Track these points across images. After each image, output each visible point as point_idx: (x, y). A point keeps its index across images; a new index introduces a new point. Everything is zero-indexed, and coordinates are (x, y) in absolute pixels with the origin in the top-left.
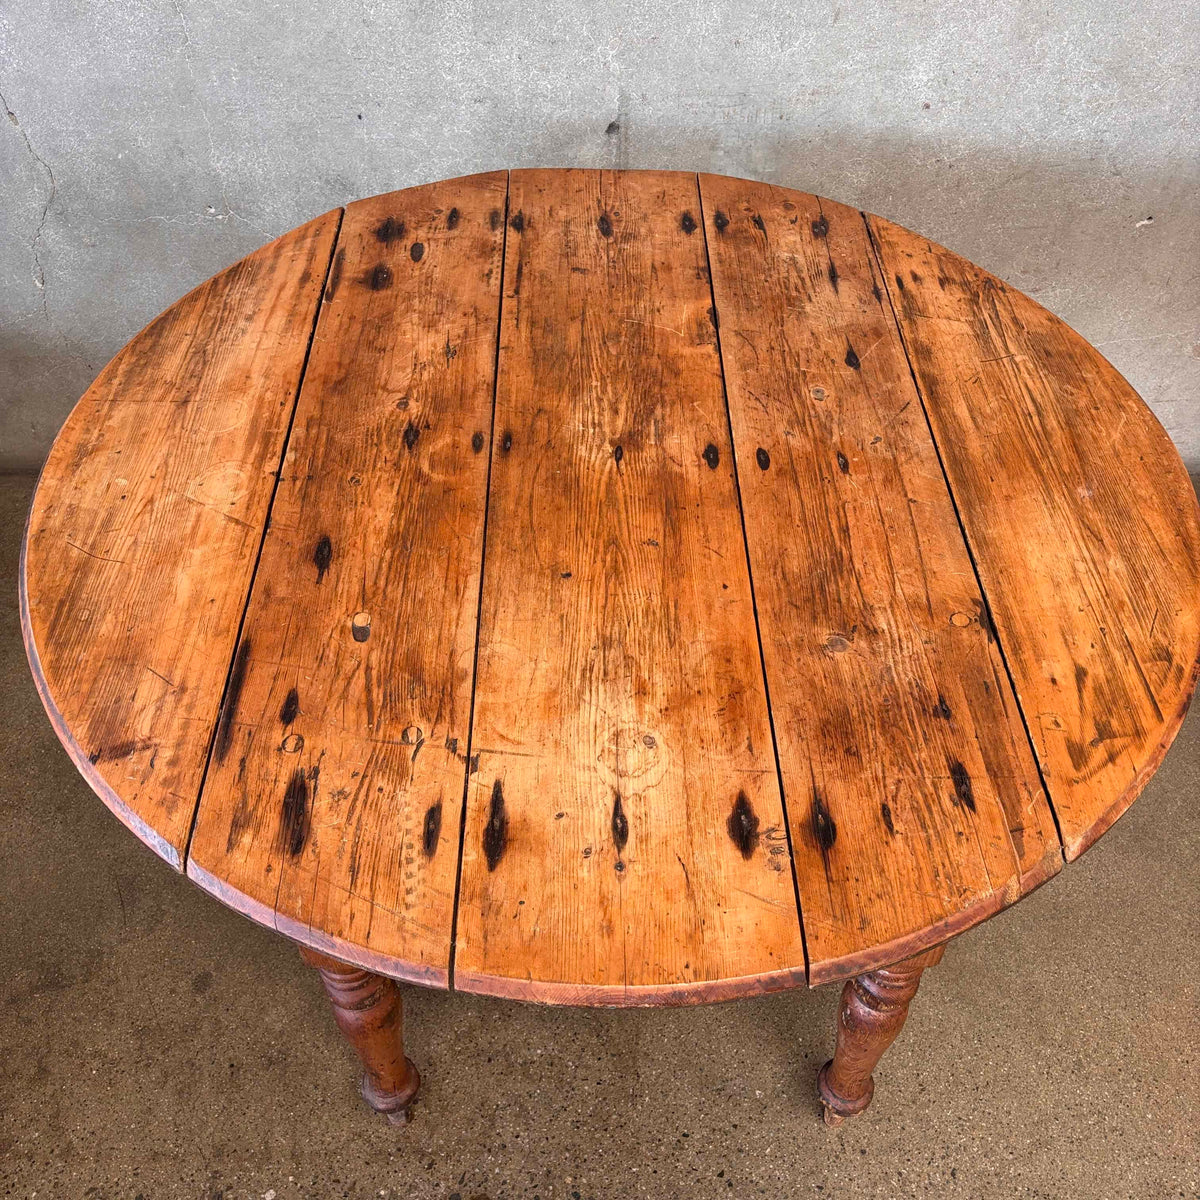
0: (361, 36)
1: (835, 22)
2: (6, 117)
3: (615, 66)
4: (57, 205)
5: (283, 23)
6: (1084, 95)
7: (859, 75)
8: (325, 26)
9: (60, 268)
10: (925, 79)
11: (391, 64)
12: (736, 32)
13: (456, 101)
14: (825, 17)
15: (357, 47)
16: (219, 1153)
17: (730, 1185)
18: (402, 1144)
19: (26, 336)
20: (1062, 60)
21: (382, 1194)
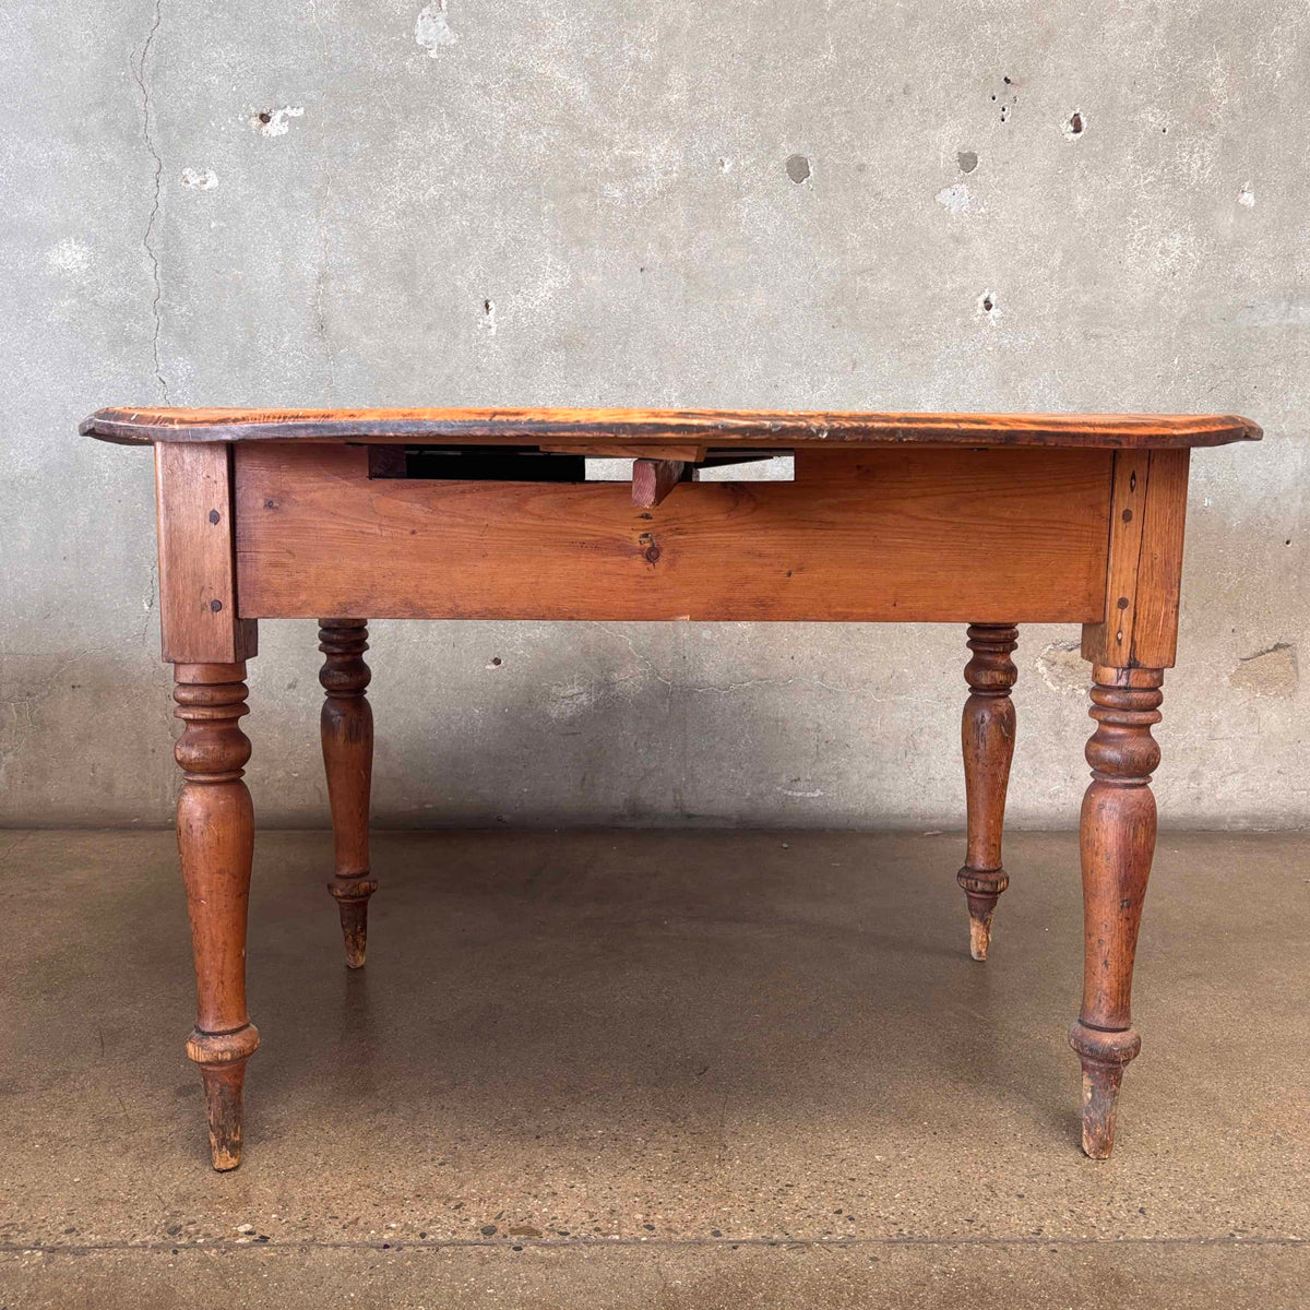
0: (473, 380)
1: (853, 369)
5: (413, 369)
8: (446, 371)
12: (775, 377)
14: (846, 365)
15: (469, 389)
16: (183, 1199)
17: (851, 1219)
18: (423, 1192)
19: (118, 662)
20: (1041, 401)
21: (393, 1225)
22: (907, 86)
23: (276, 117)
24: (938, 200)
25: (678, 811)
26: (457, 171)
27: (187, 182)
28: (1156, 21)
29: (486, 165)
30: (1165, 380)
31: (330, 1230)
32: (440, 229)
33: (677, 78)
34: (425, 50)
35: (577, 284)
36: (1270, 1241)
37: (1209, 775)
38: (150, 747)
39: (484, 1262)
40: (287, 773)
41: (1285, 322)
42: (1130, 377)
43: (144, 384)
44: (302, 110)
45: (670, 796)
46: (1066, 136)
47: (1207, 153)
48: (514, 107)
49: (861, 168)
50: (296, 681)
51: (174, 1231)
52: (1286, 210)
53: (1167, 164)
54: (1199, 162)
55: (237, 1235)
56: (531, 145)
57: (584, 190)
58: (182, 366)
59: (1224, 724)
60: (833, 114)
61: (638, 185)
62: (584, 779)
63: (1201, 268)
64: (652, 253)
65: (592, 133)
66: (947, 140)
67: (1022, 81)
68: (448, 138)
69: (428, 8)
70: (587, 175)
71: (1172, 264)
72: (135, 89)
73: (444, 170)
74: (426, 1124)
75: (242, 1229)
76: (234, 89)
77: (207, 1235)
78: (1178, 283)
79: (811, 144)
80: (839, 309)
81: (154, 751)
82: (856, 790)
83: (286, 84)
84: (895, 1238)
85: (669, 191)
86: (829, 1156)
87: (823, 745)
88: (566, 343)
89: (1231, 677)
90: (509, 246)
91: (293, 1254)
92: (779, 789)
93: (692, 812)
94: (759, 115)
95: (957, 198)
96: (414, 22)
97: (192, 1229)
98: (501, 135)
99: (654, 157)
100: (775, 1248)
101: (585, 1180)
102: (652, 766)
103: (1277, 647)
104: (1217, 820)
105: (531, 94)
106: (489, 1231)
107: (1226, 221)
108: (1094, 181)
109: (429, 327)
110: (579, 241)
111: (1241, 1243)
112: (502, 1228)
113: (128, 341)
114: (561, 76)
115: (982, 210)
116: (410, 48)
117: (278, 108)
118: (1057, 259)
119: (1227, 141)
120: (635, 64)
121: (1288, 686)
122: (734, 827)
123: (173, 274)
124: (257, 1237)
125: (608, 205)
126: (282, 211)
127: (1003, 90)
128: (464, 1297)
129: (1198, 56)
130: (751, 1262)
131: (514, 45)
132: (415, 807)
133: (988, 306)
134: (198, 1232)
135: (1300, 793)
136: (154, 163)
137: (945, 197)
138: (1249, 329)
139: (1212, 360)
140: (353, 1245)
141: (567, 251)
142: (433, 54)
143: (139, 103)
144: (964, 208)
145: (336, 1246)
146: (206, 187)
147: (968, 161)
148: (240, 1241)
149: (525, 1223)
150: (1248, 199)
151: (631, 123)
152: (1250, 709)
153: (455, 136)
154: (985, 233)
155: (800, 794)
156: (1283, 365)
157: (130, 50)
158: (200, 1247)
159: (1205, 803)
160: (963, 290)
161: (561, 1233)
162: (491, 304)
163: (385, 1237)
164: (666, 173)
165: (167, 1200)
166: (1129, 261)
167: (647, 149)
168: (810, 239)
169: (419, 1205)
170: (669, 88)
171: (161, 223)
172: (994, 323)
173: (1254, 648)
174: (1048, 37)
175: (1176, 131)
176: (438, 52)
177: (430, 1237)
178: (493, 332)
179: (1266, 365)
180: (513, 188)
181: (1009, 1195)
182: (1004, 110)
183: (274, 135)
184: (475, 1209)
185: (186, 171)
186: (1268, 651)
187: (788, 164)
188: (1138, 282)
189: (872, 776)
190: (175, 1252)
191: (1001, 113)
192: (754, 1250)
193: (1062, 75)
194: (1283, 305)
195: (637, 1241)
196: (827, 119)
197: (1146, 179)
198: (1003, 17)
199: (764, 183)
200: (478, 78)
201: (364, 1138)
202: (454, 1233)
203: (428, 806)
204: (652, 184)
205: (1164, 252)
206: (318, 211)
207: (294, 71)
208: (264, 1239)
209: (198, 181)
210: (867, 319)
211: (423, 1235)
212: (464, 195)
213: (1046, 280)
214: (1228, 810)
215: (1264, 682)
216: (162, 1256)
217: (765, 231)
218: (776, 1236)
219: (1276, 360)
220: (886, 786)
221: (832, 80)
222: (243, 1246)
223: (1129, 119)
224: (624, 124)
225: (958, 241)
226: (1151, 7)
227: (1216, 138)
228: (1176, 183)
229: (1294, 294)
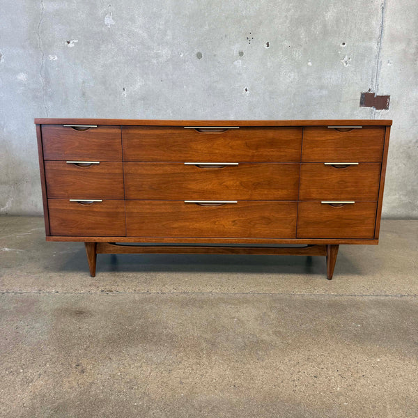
22: (226, 35)
23: (71, 42)
24: (234, 64)
26: (116, 56)
27: (50, 58)
28: (287, 19)
30: (289, 109)
31: (71, 291)
32: (112, 70)
33: (169, 32)
34: (107, 26)
35: (146, 84)
39: (100, 296)
41: (319, 94)
42: (281, 108)
43: (41, 108)
44: (77, 41)
46: (265, 47)
47: (300, 52)
49: (215, 55)
51: (40, 290)
52: (319, 67)
53: (290, 55)
54: (298, 54)
56: (134, 49)
57: (147, 61)
58: (50, 104)
61: (160, 59)
63: (298, 81)
64: (164, 77)
65: (148, 46)
66: (236, 49)
67: (254, 33)
68: (113, 47)
69: (108, 15)
70: (148, 57)
71: (292, 80)
72: (37, 35)
75: (53, 290)
76: (61, 35)
77: (46, 291)
78: (293, 85)
79: (203, 49)
80: (210, 91)
83: (73, 34)
84: (182, 292)
85: (168, 61)
88: (143, 99)
90: (129, 75)
91: (63, 294)
94: (190, 42)
95: (239, 63)
96: (104, 18)
97: (44, 290)
98: (126, 47)
99: (164, 52)
100: (158, 294)
101: (125, 283)
105: (133, 37)
107: (305, 69)
108: (272, 59)
109: (110, 95)
110: (146, 74)
112: (105, 291)
113: (37, 98)
114: (141, 32)
115: (245, 66)
116: (103, 25)
117: (72, 40)
118: (263, 79)
119: (305, 49)
120: (159, 29)
123: (47, 81)
124: (56, 292)
125: (153, 64)
126: (73, 65)
127: (249, 36)
129: (298, 28)
130: (153, 296)
131: (129, 24)
133: (246, 90)
136: (42, 54)
137: (236, 63)
138: (310, 96)
139: (301, 104)
141: (143, 76)
143: (37, 39)
144: (240, 66)
146: (55, 60)
147: (241, 54)
149: (110, 290)
150: (310, 64)
153: (115, 47)
154: (246, 72)
156: (319, 105)
157: (35, 25)
158: (45, 293)
160: (240, 87)
161: (117, 291)
162: (125, 89)
164: (167, 57)
166: (281, 79)
167: (162, 51)
168: (202, 73)
169: (90, 287)
170: (167, 35)
171: (44, 68)
172: (248, 95)
174: (261, 23)
175: (292, 47)
176: (110, 26)
178: (125, 96)
179: (315, 105)
180: (129, 60)
181: (209, 286)
182: (250, 41)
183: (71, 47)
184: (101, 288)
185: (50, 56)
187: (197, 54)
188: (283, 84)
190: (40, 294)
192: (154, 294)
193: (264, 32)
194: (319, 90)
195: (132, 293)
196: (206, 43)
197: (285, 59)
198: (249, 18)
199: (191, 59)
200: (120, 32)
202: (96, 291)
204: (163, 60)
205: (290, 77)
206: (82, 66)
207: (75, 31)
208: (58, 292)
209: (52, 58)
210: (217, 93)
211: (89, 292)
212: (117, 62)
213: (261, 84)
216: (37, 294)
219: (317, 104)
221: (208, 33)
222: (53, 293)
223: (281, 44)
224: (156, 44)
225: (239, 74)
226: (286, 16)
227: (302, 49)
228: (292, 60)
229: (321, 88)
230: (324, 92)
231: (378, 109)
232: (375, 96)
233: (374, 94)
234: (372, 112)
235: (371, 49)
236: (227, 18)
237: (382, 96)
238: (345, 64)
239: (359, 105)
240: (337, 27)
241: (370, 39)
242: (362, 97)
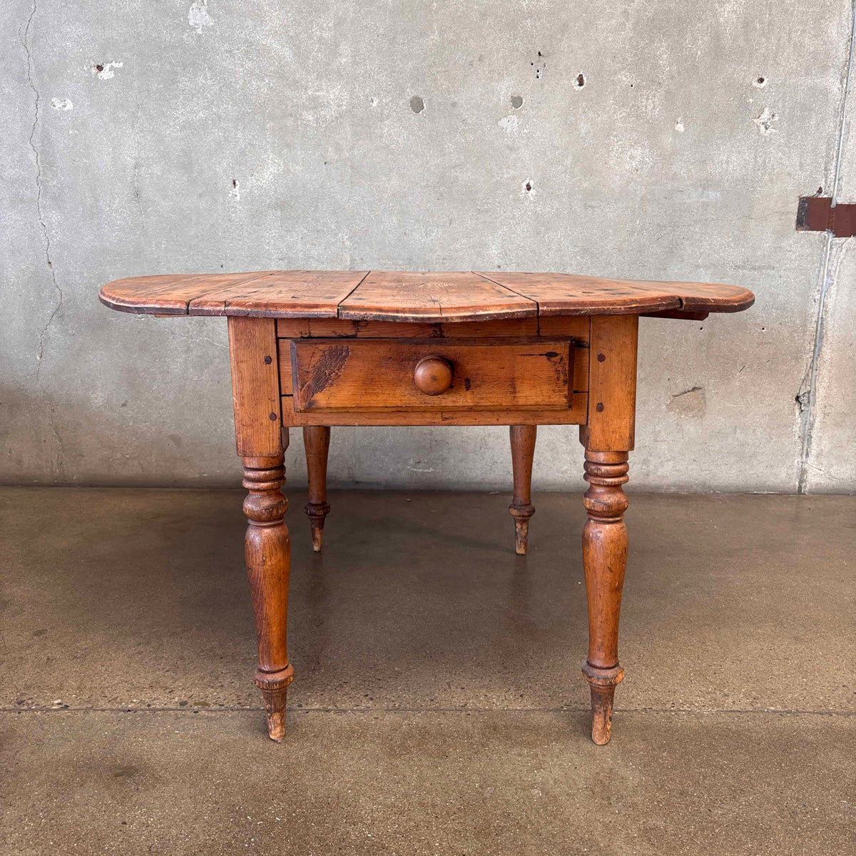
0: (227, 226)
1: (450, 224)
2: (47, 265)
3: (348, 243)
4: (59, 313)
5: (191, 220)
6: (574, 263)
7: (464, 250)
8: (210, 222)
9: (52, 348)
10: (496, 253)
11: (240, 240)
12: (404, 228)
13: (270, 259)
14: (446, 222)
15: (225, 232)
16: (28, 687)
17: (372, 699)
18: (154, 684)
19: (23, 390)
20: (559, 245)
21: (135, 701)
22: (481, 56)
23: (107, 67)
24: (500, 124)
25: (351, 479)
26: (215, 103)
27: (54, 106)
28: (628, 20)
29: (232, 99)
30: (631, 233)
31: (102, 703)
32: (206, 138)
33: (345, 49)
34: (194, 29)
35: (287, 171)
36: (580, 710)
37: (654, 461)
38: (43, 439)
39: (177, 718)
40: (123, 455)
41: (701, 200)
42: (610, 231)
43: (32, 227)
44: (121, 64)
45: (346, 471)
46: (575, 87)
47: (656, 99)
48: (249, 65)
49: (454, 105)
50: (126, 402)
51: (20, 703)
52: (702, 135)
53: (633, 106)
54: (652, 105)
55: (53, 705)
56: (259, 88)
57: (291, 115)
58: (55, 217)
59: (663, 433)
60: (437, 72)
61: (323, 113)
62: (295, 461)
63: (652, 167)
64: (331, 153)
65: (295, 82)
66: (505, 89)
67: (549, 54)
68: (210, 82)
69: (196, 3)
70: (292, 107)
71: (636, 165)
72: (22, 49)
73: (208, 102)
74: (164, 651)
75: (56, 702)
76: (81, 50)
77: (38, 705)
78: (640, 176)
79: (425, 90)
80: (441, 189)
81: (45, 441)
82: (452, 468)
83: (112, 48)
84: (390, 708)
85: (341, 117)
86: (371, 668)
87: (434, 443)
88: (281, 205)
89: (667, 406)
90: (247, 148)
91: (80, 714)
92: (409, 467)
93: (359, 480)
94: (394, 72)
95: (510, 123)
96: (187, 11)
97: (30, 701)
98: (241, 82)
99: (332, 96)
100: (327, 713)
101: (240, 679)
102: (336, 454)
103: (694, 389)
104: (658, 487)
105: (258, 57)
106: (183, 704)
107: (668, 140)
108: (591, 115)
109: (201, 196)
110: (288, 146)
111: (565, 711)
112: (191, 702)
113: (22, 201)
114: (276, 46)
115: (525, 131)
116: (186, 27)
117: (108, 62)
118: (569, 161)
119: (668, 92)
120: (320, 39)
121: (699, 410)
122: (382, 489)
123: (48, 162)
124: (63, 706)
125: (305, 124)
126: (112, 124)
127: (537, 59)
128: (162, 735)
129: (653, 42)
130: (314, 719)
131: (248, 27)
132: (197, 476)
133: (529, 188)
134: (33, 703)
135: (705, 472)
136: (35, 95)
137: (503, 122)
138: (680, 204)
139: (659, 221)
140: (112, 710)
141: (281, 152)
142: (199, 31)
143: (25, 58)
144: (515, 130)
145: (103, 710)
146: (66, 109)
147: (517, 102)
148: (54, 707)
149: (203, 700)
150: (680, 127)
151: (318, 75)
152: (678, 424)
153: (214, 81)
154: (527, 145)
155: (421, 470)
156: (699, 226)
157: (18, 26)
158: (33, 710)
159: (651, 477)
160: (513, 178)
161: (220, 705)
162: (237, 182)
163: (130, 706)
164: (339, 106)
165: (20, 688)
166: (611, 162)
167: (327, 92)
168: (424, 147)
169: (150, 691)
170: (340, 55)
171: (39, 129)
172: (532, 199)
173: (681, 389)
174: (565, 28)
175: (638, 86)
176: (202, 30)
177: (151, 707)
178: (238, 198)
179: (690, 225)
180: (248, 113)
181: (456, 688)
182: (538, 71)
183: (105, 78)
184: (179, 693)
185: (54, 100)
186: (689, 391)
187: (411, 102)
188: (616, 175)
189: (461, 461)
190: (19, 713)
191: (537, 73)
192: (317, 714)
193: (572, 51)
194: (700, 190)
195: (258, 709)
196: (434, 74)
197: (621, 114)
198: (537, 16)
199: (397, 113)
200: (226, 46)
201: (129, 657)
202: (165, 704)
203: (205, 475)
204: (330, 113)
205: (632, 157)
206: (133, 125)
207: (117, 40)
208: (67, 707)
209: (60, 106)
210: (458, 195)
211: (149, 706)
212: (220, 117)
213: (562, 173)
214: (664, 482)
215: (687, 409)
216: (13, 714)
217: (398, 142)
218: (330, 707)
219: (696, 222)
220: (470, 467)
221: (437, 52)
222: (55, 710)
223: (612, 78)
224: (314, 76)
225: (511, 149)
226: (625, 12)
227: (662, 91)
228: (638, 117)
229: (706, 184)
230: (713, 195)
231: (838, 235)
232: (833, 205)
233: (830, 200)
234: (824, 242)
235: (825, 92)
236: (483, 15)
237: (849, 206)
238: (762, 128)
239: (794, 225)
240: (747, 40)
241: (824, 68)
242: (801, 208)
